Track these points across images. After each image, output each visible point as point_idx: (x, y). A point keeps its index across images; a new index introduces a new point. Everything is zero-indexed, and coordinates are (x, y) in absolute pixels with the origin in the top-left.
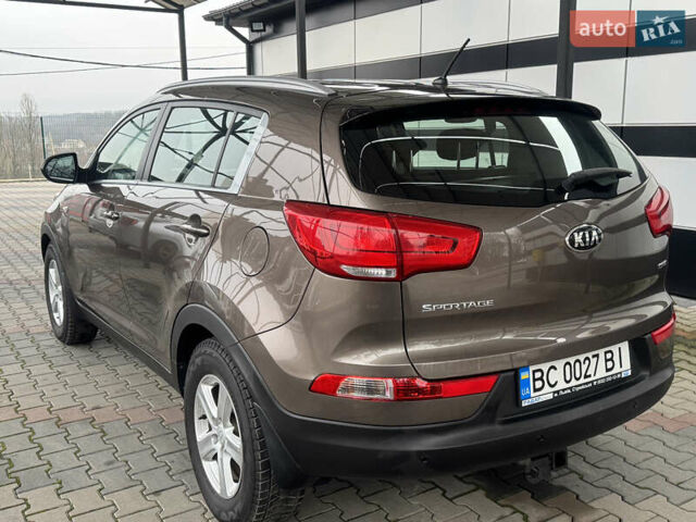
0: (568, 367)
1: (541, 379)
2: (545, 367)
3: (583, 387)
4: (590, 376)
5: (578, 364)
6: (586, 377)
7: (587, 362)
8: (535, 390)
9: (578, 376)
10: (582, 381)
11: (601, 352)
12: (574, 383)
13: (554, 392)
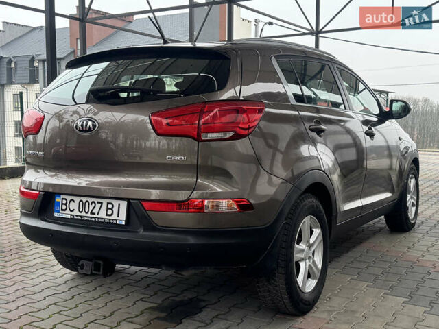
0: (81, 203)
1: (65, 204)
2: (69, 198)
3: (88, 219)
4: (94, 214)
5: (87, 203)
6: (91, 213)
7: (93, 204)
8: (62, 210)
9: (87, 211)
10: (89, 215)
11: (105, 202)
12: (83, 214)
13: (71, 215)
